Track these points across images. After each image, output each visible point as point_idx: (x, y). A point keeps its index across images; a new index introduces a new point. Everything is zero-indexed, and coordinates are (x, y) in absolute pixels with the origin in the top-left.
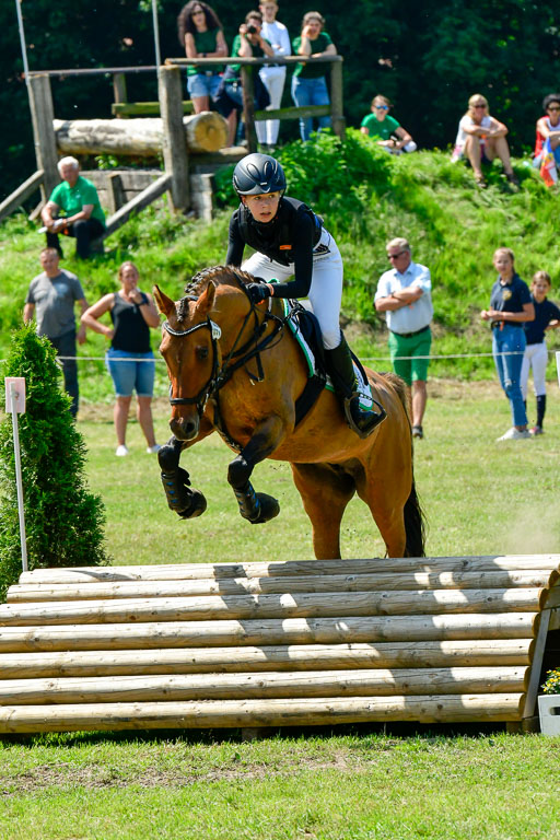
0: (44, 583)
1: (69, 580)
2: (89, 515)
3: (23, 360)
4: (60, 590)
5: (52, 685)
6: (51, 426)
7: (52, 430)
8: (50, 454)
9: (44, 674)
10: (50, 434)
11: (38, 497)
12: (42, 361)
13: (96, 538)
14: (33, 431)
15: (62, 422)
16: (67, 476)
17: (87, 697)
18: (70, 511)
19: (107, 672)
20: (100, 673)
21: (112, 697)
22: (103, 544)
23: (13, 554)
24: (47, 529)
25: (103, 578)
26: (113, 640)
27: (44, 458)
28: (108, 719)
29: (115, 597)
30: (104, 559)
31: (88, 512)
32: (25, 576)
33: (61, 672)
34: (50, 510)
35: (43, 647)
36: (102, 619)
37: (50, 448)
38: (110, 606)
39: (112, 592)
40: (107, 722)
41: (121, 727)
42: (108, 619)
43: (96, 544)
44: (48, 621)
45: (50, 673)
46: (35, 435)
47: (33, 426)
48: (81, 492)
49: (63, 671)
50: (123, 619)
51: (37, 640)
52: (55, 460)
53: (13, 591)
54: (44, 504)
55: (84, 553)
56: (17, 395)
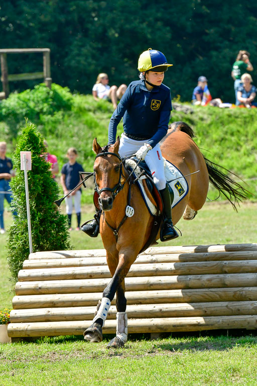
0: (42, 259)
1: (55, 257)
2: (61, 225)
3: (27, 143)
4: (51, 262)
5: (49, 312)
6: (42, 178)
7: (42, 180)
8: (42, 192)
9: (44, 306)
10: (42, 182)
11: (35, 215)
12: (37, 144)
13: (64, 237)
14: (33, 180)
15: (48, 176)
16: (51, 204)
17: (68, 318)
18: (52, 222)
19: (78, 305)
20: (74, 305)
21: (81, 318)
22: (68, 240)
23: (23, 245)
24: (40, 232)
25: (68, 257)
26: (81, 287)
27: (39, 194)
28: (79, 329)
29: (81, 265)
30: (69, 248)
31: (60, 224)
32: (32, 255)
33: (53, 305)
34: (42, 221)
35: (43, 292)
36: (74, 277)
37: (42, 190)
38: (78, 270)
39: (79, 263)
40: (79, 331)
42: (77, 277)
43: (65, 240)
44: (45, 279)
45: (47, 305)
46: (34, 183)
47: (33, 177)
48: (57, 213)
49: (55, 304)
50: (85, 277)
51: (40, 288)
52: (44, 196)
53: (26, 263)
54: (39, 218)
55: (59, 245)
56: (27, 161)
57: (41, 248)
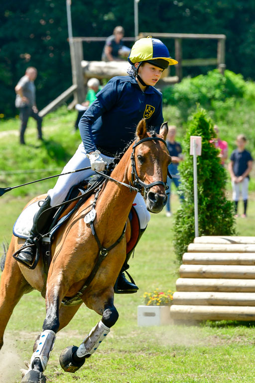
0: (208, 243)
1: (220, 242)
2: (228, 211)
3: (198, 129)
4: (216, 247)
5: (212, 296)
6: (211, 164)
7: (211, 165)
8: (210, 178)
9: (209, 289)
10: (210, 167)
11: (203, 200)
12: (207, 129)
13: (231, 223)
14: (201, 165)
15: (217, 162)
16: (218, 189)
17: (231, 303)
18: (218, 208)
19: (241, 291)
20: (238, 291)
21: (244, 303)
22: (234, 227)
23: (189, 229)
24: (207, 217)
25: (233, 242)
26: (245, 274)
27: (207, 180)
28: (242, 315)
29: (246, 252)
30: (235, 234)
31: (227, 209)
32: (197, 239)
33: (217, 289)
34: (209, 207)
35: (207, 276)
36: (239, 263)
37: (210, 175)
38: (243, 257)
39: (244, 250)
40: (242, 316)
41: (249, 319)
42: (242, 263)
43: (231, 226)
44: (210, 263)
45: (211, 289)
46: (202, 168)
47: (202, 163)
48: (224, 199)
49: (218, 289)
50: (251, 263)
51: (204, 272)
52: (212, 181)
53: (191, 247)
54: (206, 203)
55: (225, 230)
56: (197, 145)
57: (206, 233)
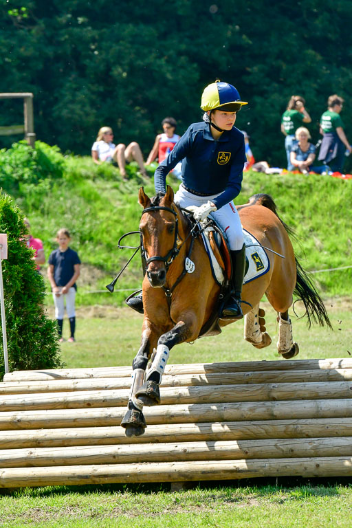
0: (22, 381)
1: (40, 378)
2: (48, 334)
3: (2, 223)
4: (35, 385)
5: (31, 453)
6: (22, 270)
7: (22, 272)
8: (22, 289)
9: (26, 445)
10: (21, 275)
11: (13, 321)
12: (15, 224)
13: (52, 351)
14: (9, 273)
15: (30, 267)
16: (34, 305)
17: (57, 462)
18: (35, 331)
19: (71, 443)
20: (66, 444)
21: (75, 461)
22: (58, 355)
24: (20, 344)
25: (58, 377)
26: (75, 420)
27: (17, 293)
28: (73, 477)
29: (75, 390)
30: (59, 365)
31: (47, 332)
32: (7, 376)
33: (37, 444)
34: (22, 329)
35: (23, 426)
36: (66, 405)
37: (22, 286)
38: (71, 396)
39: (72, 387)
40: (73, 479)
41: (83, 482)
42: (71, 405)
43: (54, 354)
44: (26, 408)
45: (29, 444)
46: (11, 277)
47: (10, 269)
48: (43, 318)
49: (39, 443)
50: (82, 405)
51: (19, 421)
52: (24, 294)
54: (18, 325)
55: (45, 361)
56: (2, 246)
57: (20, 366)
